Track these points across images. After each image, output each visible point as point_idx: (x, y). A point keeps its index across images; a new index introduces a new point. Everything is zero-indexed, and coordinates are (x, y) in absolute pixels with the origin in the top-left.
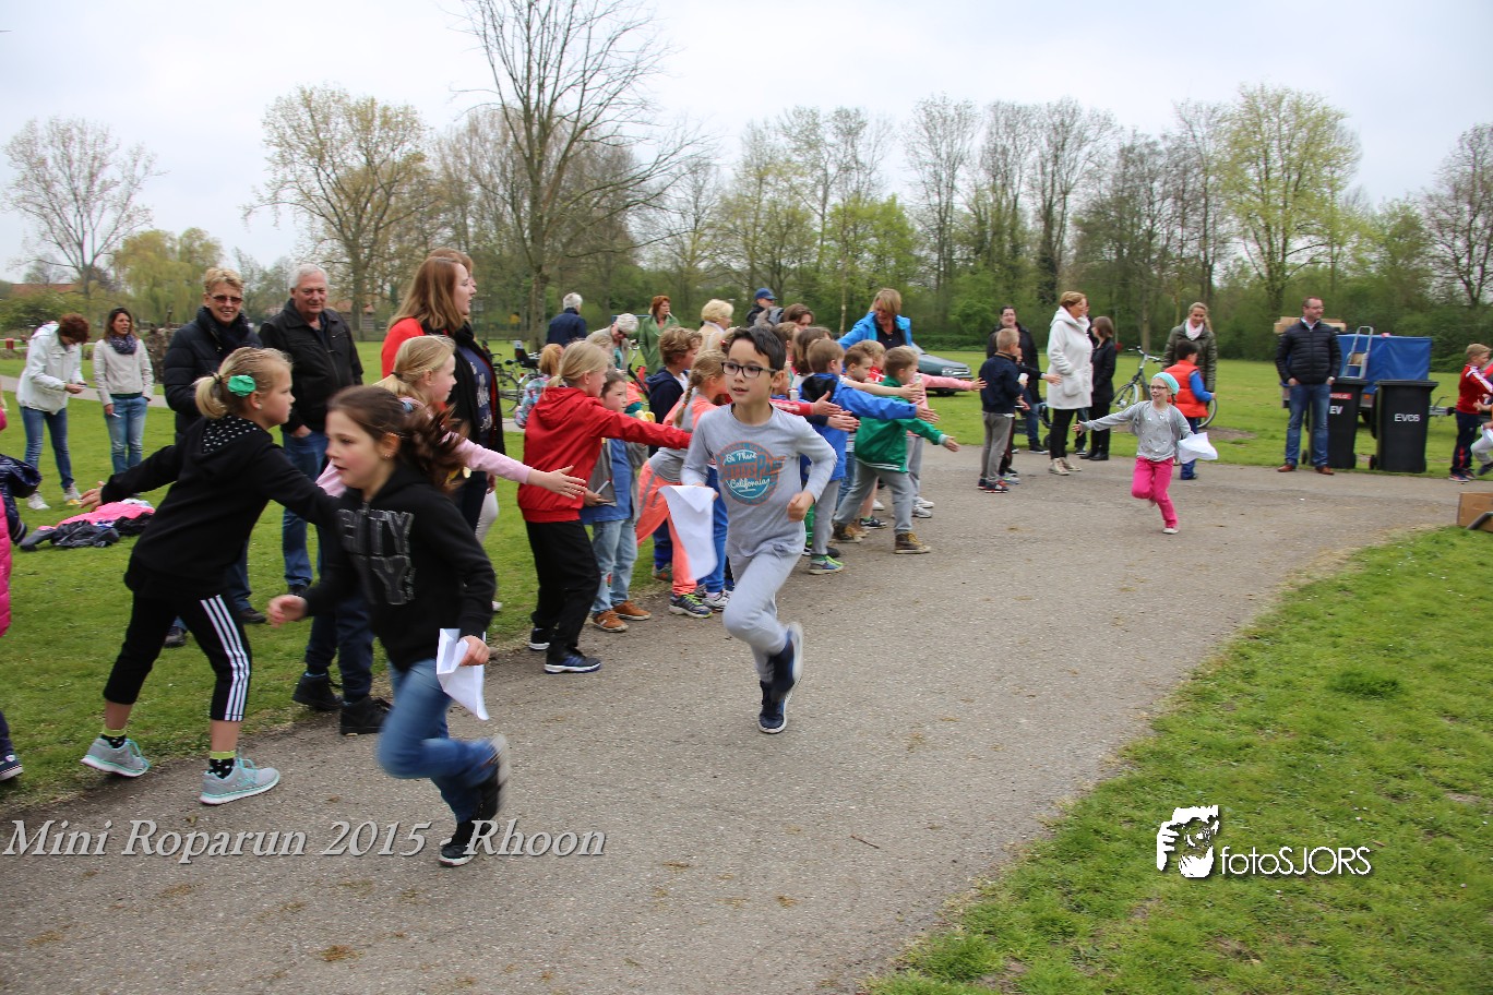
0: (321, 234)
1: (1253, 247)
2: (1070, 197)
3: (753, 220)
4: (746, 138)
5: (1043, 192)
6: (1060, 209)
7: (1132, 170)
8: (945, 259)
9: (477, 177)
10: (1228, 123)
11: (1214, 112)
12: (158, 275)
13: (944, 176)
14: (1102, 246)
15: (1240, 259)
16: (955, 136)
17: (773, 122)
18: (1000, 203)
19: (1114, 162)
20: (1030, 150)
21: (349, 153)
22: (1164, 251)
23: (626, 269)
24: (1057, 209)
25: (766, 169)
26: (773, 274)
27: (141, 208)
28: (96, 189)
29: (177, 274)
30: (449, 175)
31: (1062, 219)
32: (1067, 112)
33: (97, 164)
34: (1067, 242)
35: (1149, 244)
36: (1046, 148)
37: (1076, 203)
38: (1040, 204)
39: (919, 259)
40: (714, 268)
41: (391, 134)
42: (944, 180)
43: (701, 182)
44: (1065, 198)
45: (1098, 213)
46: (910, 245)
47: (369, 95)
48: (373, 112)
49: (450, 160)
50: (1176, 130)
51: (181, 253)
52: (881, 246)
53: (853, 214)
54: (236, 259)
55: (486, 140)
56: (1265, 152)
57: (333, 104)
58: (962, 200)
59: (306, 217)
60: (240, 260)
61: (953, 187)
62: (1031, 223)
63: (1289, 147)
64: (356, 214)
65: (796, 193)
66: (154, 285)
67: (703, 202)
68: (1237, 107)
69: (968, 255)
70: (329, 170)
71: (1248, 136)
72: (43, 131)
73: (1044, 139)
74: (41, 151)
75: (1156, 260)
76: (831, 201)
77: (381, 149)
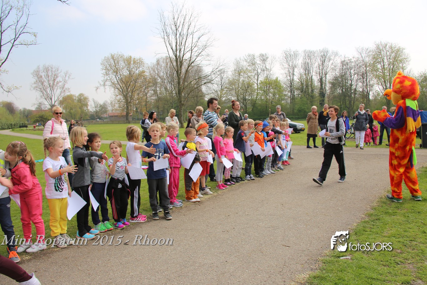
0: (117, 94)
1: (381, 87)
2: (327, 76)
3: (238, 86)
4: (235, 63)
5: (320, 74)
7: (345, 67)
8: (292, 95)
9: (159, 76)
10: (371, 53)
11: (367, 49)
12: (72, 107)
13: (291, 71)
14: (337, 89)
15: (377, 91)
16: (294, 60)
17: (242, 58)
18: (307, 78)
19: (339, 65)
20: (315, 63)
21: (125, 71)
22: (355, 90)
23: (202, 100)
24: (324, 79)
25: (241, 71)
26: (244, 101)
27: (67, 88)
28: (55, 83)
29: (77, 106)
30: (152, 76)
31: (325, 81)
32: (325, 51)
33: (55, 77)
34: (327, 88)
35: (351, 88)
36: (320, 62)
37: (329, 77)
38: (319, 78)
39: (285, 95)
40: (227, 100)
41: (136, 66)
42: (291, 73)
43: (222, 76)
45: (336, 80)
46: (283, 91)
47: (130, 55)
48: (131, 60)
49: (152, 72)
50: (357, 55)
51: (78, 100)
52: (274, 92)
53: (266, 83)
54: (93, 102)
55: (162, 66)
56: (383, 60)
57: (120, 58)
58: (297, 78)
59: (113, 89)
60: (94, 102)
61: (293, 75)
62: (316, 83)
63: (390, 58)
64: (126, 88)
65: (250, 78)
66: (71, 109)
67: (223, 81)
68: (374, 48)
69: (299, 93)
70: (119, 76)
71: (377, 56)
72: (41, 68)
73: (319, 60)
74: (41, 74)
75: (353, 92)
76: (259, 79)
77: (133, 70)
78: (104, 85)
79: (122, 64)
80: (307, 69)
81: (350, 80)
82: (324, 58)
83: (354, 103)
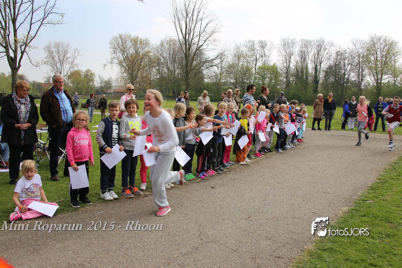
0: (123, 72)
1: (373, 78)
2: (322, 64)
3: (237, 69)
4: (235, 48)
5: (315, 63)
6: (319, 68)
7: (339, 57)
8: (287, 80)
9: (162, 57)
10: (366, 45)
11: (362, 41)
12: (79, 81)
13: (288, 58)
15: (368, 81)
16: (291, 48)
17: (242, 44)
18: (303, 66)
19: (334, 55)
20: (311, 52)
21: (131, 51)
22: (348, 79)
23: (202, 82)
25: (240, 56)
26: (242, 84)
28: (65, 59)
29: (84, 81)
30: (156, 56)
31: (320, 70)
32: (321, 41)
33: (66, 53)
34: (321, 76)
35: (344, 77)
36: (315, 51)
37: (324, 66)
38: (314, 66)
39: (281, 80)
40: (226, 82)
41: (142, 46)
42: (288, 60)
44: (321, 64)
45: (330, 69)
46: (279, 76)
47: (137, 36)
48: (137, 40)
49: (156, 52)
50: (352, 47)
51: (85, 76)
52: (271, 77)
53: (263, 68)
54: (99, 77)
55: (165, 48)
56: (376, 52)
57: (127, 38)
58: (293, 65)
59: (119, 67)
61: (290, 61)
62: (311, 71)
63: (383, 51)
64: (132, 66)
65: (249, 62)
66: (78, 84)
67: (223, 65)
68: (369, 40)
69: (294, 79)
70: (126, 55)
71: (371, 48)
72: (53, 44)
73: (315, 48)
74: (52, 50)
75: (345, 81)
76: (258, 65)
77: (139, 50)
78: (112, 63)
79: (129, 44)
80: (303, 57)
81: (344, 69)
82: (320, 47)
83: (346, 91)
